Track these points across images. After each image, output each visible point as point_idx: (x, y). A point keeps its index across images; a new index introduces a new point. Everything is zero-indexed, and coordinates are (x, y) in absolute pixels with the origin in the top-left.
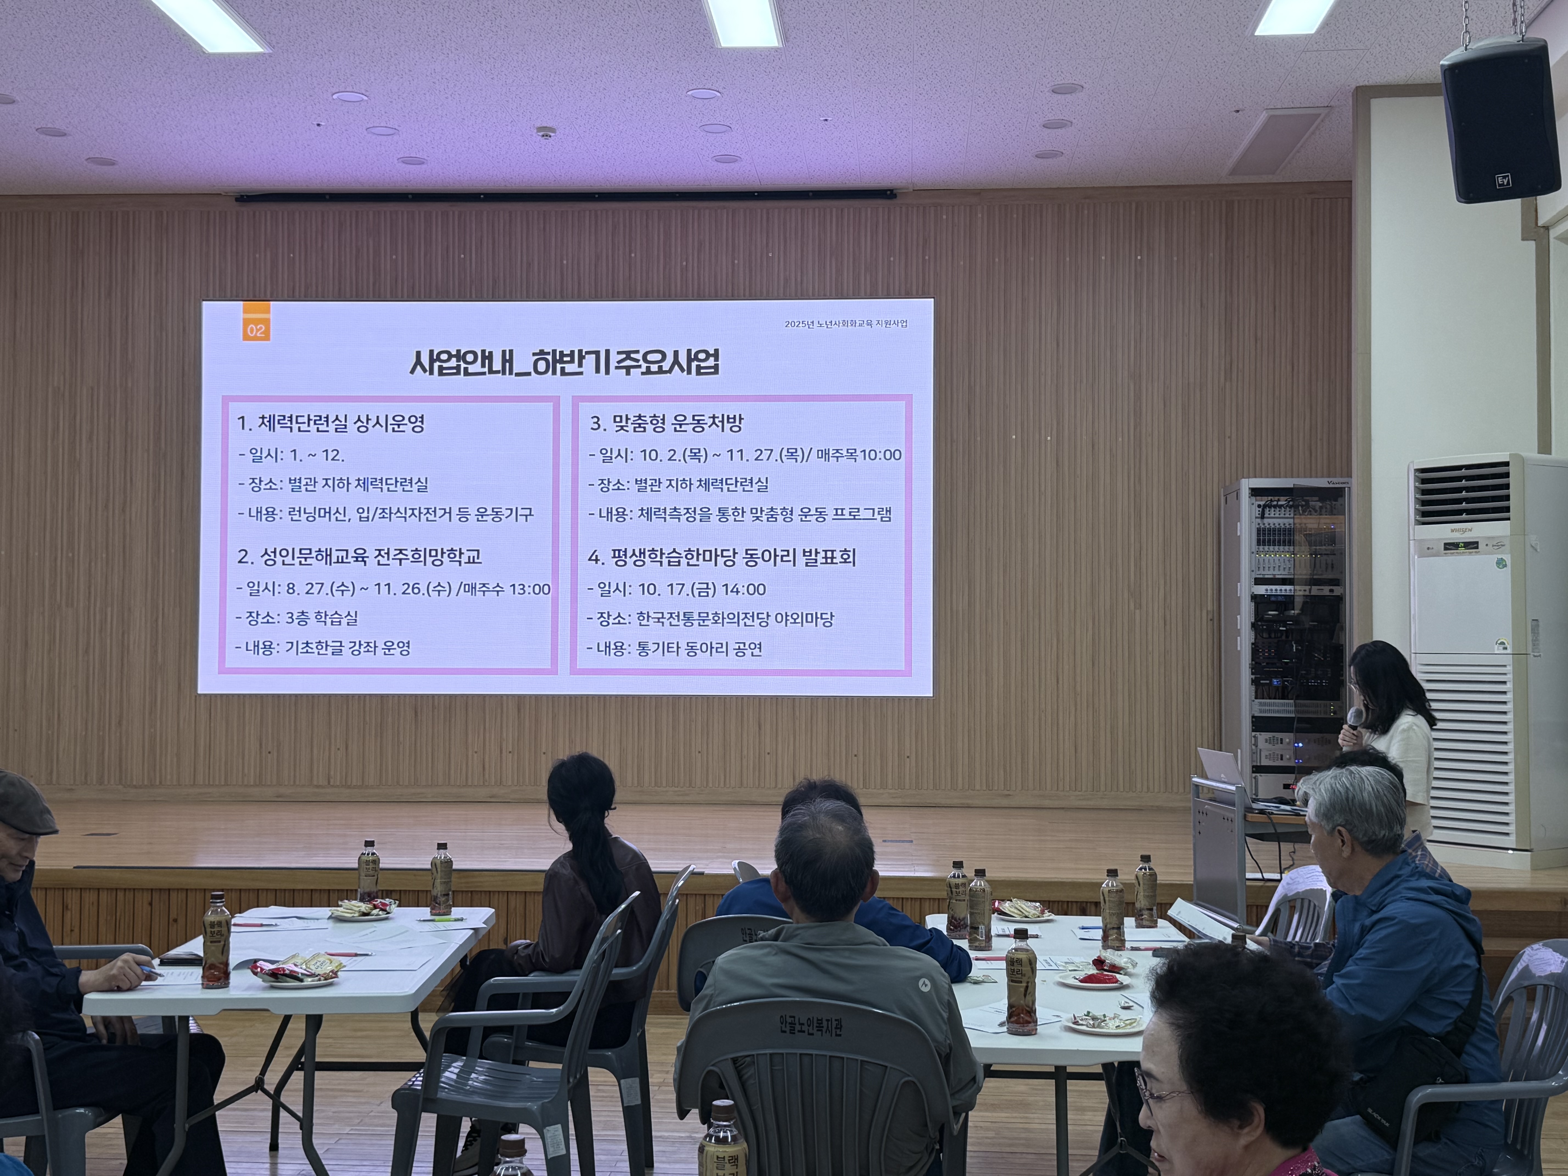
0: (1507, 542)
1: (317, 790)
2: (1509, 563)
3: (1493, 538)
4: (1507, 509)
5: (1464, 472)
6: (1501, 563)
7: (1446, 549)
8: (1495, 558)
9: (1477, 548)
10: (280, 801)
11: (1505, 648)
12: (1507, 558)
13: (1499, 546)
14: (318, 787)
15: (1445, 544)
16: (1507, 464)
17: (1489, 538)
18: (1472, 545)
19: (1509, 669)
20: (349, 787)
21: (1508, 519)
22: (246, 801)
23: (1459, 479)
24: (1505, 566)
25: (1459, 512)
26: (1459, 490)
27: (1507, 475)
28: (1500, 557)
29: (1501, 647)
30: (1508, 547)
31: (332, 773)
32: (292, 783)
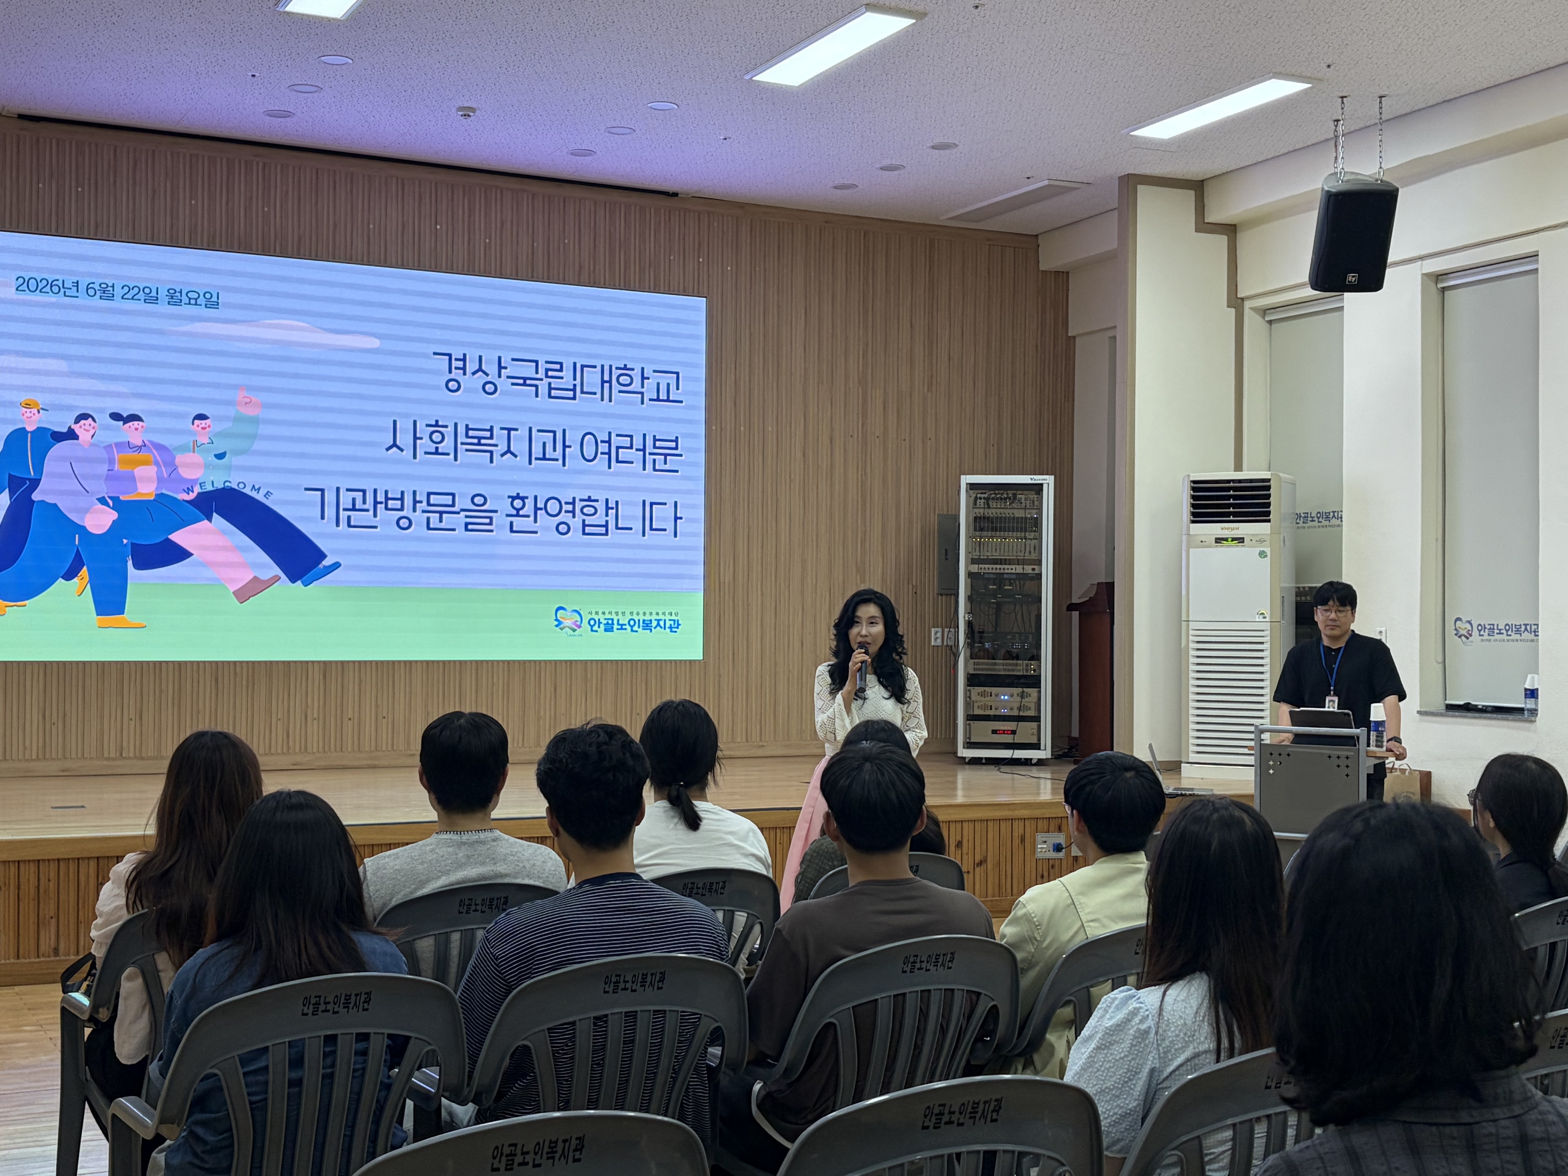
0: (1268, 538)
1: (106, 763)
2: (1269, 554)
3: (1257, 535)
4: (1268, 514)
5: (1232, 484)
6: (1262, 554)
7: (1216, 542)
8: (1258, 550)
9: (1243, 542)
10: (67, 775)
11: (1265, 618)
12: (1268, 550)
13: (1261, 541)
14: (108, 759)
15: (1216, 539)
16: (1269, 480)
17: (1253, 535)
18: (1241, 540)
19: (1268, 633)
20: (142, 759)
21: (1269, 521)
22: (28, 776)
23: (1228, 489)
24: (1266, 556)
25: (1228, 514)
26: (1228, 497)
27: (1268, 488)
28: (1262, 549)
29: (1261, 616)
30: (1268, 543)
31: (125, 744)
32: (80, 756)
